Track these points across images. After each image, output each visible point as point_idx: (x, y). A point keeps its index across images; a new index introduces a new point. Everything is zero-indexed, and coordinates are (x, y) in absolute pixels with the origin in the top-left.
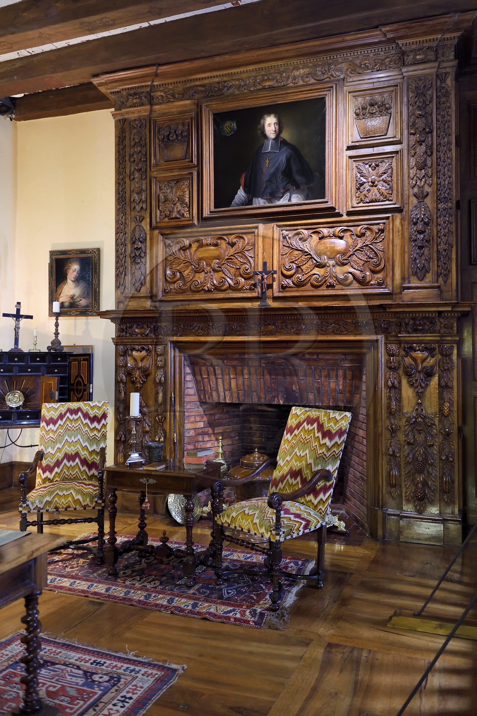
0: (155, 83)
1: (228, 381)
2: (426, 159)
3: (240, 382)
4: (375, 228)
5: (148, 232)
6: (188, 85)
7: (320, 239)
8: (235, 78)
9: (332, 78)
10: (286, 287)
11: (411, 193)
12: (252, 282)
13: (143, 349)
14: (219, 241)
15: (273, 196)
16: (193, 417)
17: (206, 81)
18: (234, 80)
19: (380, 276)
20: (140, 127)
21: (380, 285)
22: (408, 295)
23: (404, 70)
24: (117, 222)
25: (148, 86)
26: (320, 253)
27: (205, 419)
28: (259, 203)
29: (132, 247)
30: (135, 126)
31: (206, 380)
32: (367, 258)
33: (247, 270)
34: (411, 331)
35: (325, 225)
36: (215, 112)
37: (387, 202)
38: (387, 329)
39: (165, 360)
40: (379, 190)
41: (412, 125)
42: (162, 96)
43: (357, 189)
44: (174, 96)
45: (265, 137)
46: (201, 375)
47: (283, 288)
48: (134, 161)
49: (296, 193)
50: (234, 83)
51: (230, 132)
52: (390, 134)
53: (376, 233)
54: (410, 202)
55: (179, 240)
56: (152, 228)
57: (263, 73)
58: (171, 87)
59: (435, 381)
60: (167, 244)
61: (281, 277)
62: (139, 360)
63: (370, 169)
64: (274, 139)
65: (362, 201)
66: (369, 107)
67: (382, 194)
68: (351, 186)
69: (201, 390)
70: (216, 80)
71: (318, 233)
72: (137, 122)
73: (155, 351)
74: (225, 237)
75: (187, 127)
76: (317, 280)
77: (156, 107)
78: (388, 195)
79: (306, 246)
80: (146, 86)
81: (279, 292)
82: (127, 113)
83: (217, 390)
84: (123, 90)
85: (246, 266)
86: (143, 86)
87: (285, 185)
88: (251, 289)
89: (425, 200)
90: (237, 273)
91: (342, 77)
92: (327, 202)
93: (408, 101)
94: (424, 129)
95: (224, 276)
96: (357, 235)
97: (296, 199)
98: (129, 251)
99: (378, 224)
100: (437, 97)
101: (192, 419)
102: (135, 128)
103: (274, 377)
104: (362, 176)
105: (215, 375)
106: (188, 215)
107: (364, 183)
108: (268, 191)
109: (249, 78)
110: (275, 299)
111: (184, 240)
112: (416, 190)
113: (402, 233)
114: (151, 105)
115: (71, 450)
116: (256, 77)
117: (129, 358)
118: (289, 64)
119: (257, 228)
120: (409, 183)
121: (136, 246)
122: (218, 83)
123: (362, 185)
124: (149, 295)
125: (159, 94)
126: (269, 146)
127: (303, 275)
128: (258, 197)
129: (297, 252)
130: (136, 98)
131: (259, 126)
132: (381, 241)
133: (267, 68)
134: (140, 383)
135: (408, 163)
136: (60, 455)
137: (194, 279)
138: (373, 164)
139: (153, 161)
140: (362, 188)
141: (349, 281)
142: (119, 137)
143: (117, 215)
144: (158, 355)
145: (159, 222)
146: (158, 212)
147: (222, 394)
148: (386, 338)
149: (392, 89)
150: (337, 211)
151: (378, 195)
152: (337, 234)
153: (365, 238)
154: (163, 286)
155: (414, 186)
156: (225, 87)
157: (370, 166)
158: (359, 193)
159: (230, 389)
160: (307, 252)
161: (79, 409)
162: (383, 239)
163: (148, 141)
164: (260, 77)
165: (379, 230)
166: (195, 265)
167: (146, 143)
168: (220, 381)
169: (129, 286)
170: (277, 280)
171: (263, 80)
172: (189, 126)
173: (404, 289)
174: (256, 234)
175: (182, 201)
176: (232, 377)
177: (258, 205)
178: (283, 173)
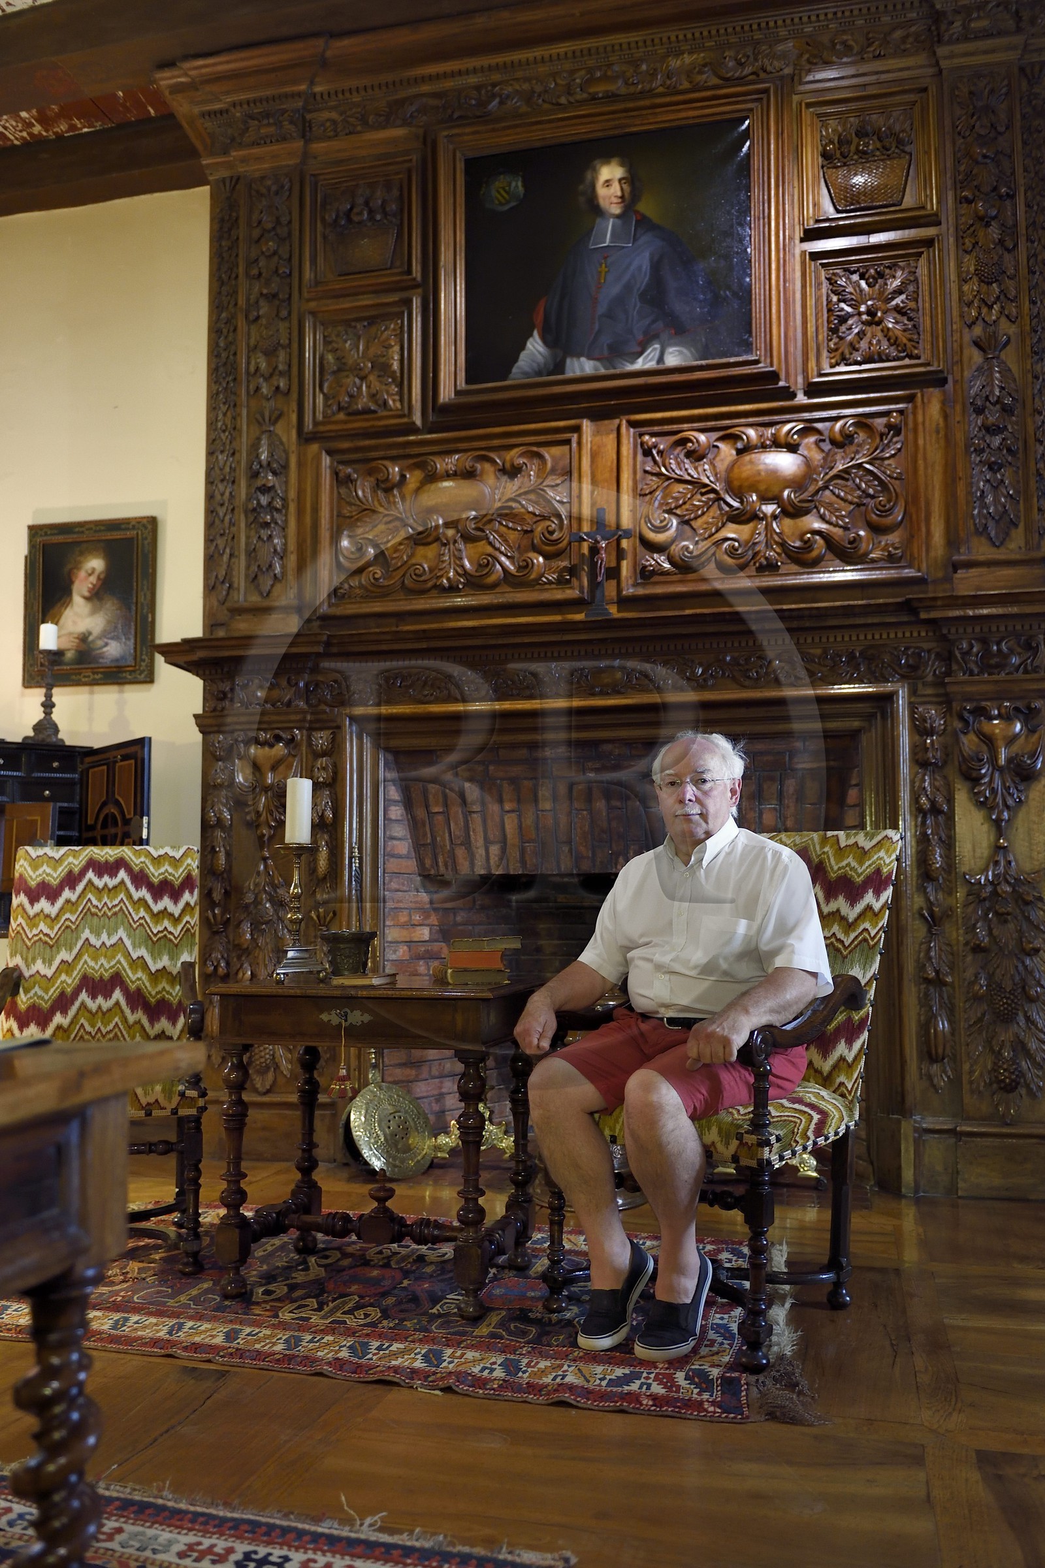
0: (318, 89)
1: (497, 819)
2: (1001, 257)
3: (529, 820)
4: (880, 422)
5: (293, 448)
6: (402, 94)
7: (739, 452)
8: (519, 74)
9: (762, 75)
10: (653, 573)
11: (967, 338)
12: (565, 563)
13: (278, 738)
14: (478, 466)
15: (619, 350)
16: (406, 912)
17: (449, 84)
18: (517, 80)
19: (894, 538)
20: (277, 193)
21: (891, 559)
22: (967, 583)
23: (942, 51)
24: (211, 425)
25: (299, 94)
26: (740, 487)
27: (434, 919)
28: (582, 369)
29: (249, 486)
30: (264, 191)
31: (440, 818)
32: (859, 497)
33: (551, 533)
34: (976, 671)
35: (751, 420)
36: (470, 155)
37: (907, 361)
38: (914, 668)
39: (335, 765)
40: (886, 332)
41: (963, 180)
42: (334, 122)
43: (830, 329)
44: (364, 120)
45: (596, 210)
46: (427, 807)
47: (646, 575)
48: (260, 274)
49: (676, 345)
50: (518, 87)
51: (508, 202)
52: (909, 201)
53: (882, 435)
54: (965, 359)
55: (374, 464)
56: (305, 438)
57: (591, 63)
58: (356, 98)
60: (341, 475)
61: (640, 549)
62: (265, 767)
63: (863, 283)
64: (618, 217)
65: (842, 359)
66: (855, 140)
67: (894, 342)
68: (817, 325)
69: (423, 844)
70: (473, 80)
71: (736, 438)
72: (269, 183)
73: (310, 745)
74: (493, 455)
75: (395, 192)
76: (732, 553)
77: (318, 147)
78: (909, 344)
79: (704, 473)
80: (293, 95)
81: (635, 585)
82: (244, 160)
83: (467, 843)
84: (234, 105)
85: (548, 523)
86: (286, 96)
87: (649, 325)
88: (561, 582)
89: (1003, 355)
90: (526, 542)
91: (787, 71)
92: (757, 362)
93: (955, 127)
94: (995, 189)
95: (489, 550)
96: (833, 442)
97: (676, 356)
98: (243, 496)
99: (887, 414)
100: (1023, 117)
101: (403, 918)
102: (262, 195)
103: (618, 804)
104: (844, 301)
105: (463, 804)
106: (398, 405)
107: (849, 316)
108: (605, 340)
109: (554, 75)
111: (387, 463)
112: (978, 330)
113: (946, 436)
114: (307, 142)
115: (101, 967)
116: (572, 72)
117: (238, 764)
118: (657, 41)
119: (577, 429)
120: (962, 316)
121: (259, 483)
122: (478, 88)
123: (843, 319)
124: (295, 602)
125: (326, 115)
126: (607, 233)
127: (697, 543)
128: (579, 356)
129: (681, 488)
130: (269, 125)
131: (581, 187)
132: (893, 456)
133: (601, 50)
134: (270, 827)
135: (959, 265)
136: (69, 981)
137: (413, 561)
138: (872, 271)
139: (308, 274)
140: (843, 328)
141: (814, 554)
142: (222, 220)
143: (212, 408)
144: (317, 755)
145: (323, 423)
146: (320, 399)
147: (479, 852)
148: (913, 692)
149: (912, 97)
150: (782, 384)
151: (885, 345)
152: (782, 440)
153: (853, 448)
154: (331, 580)
155: (974, 323)
156: (494, 96)
157: (861, 276)
158: (835, 340)
159: (504, 841)
160: (706, 485)
161: (121, 863)
162: (899, 450)
163: (296, 225)
164: (583, 72)
165: (890, 426)
166: (415, 525)
167: (290, 234)
168: (475, 820)
169: (242, 584)
170: (630, 556)
171: (591, 81)
172: (401, 189)
173: (956, 567)
174: (574, 445)
175: (382, 368)
176: (507, 807)
177: (578, 373)
178: (643, 296)
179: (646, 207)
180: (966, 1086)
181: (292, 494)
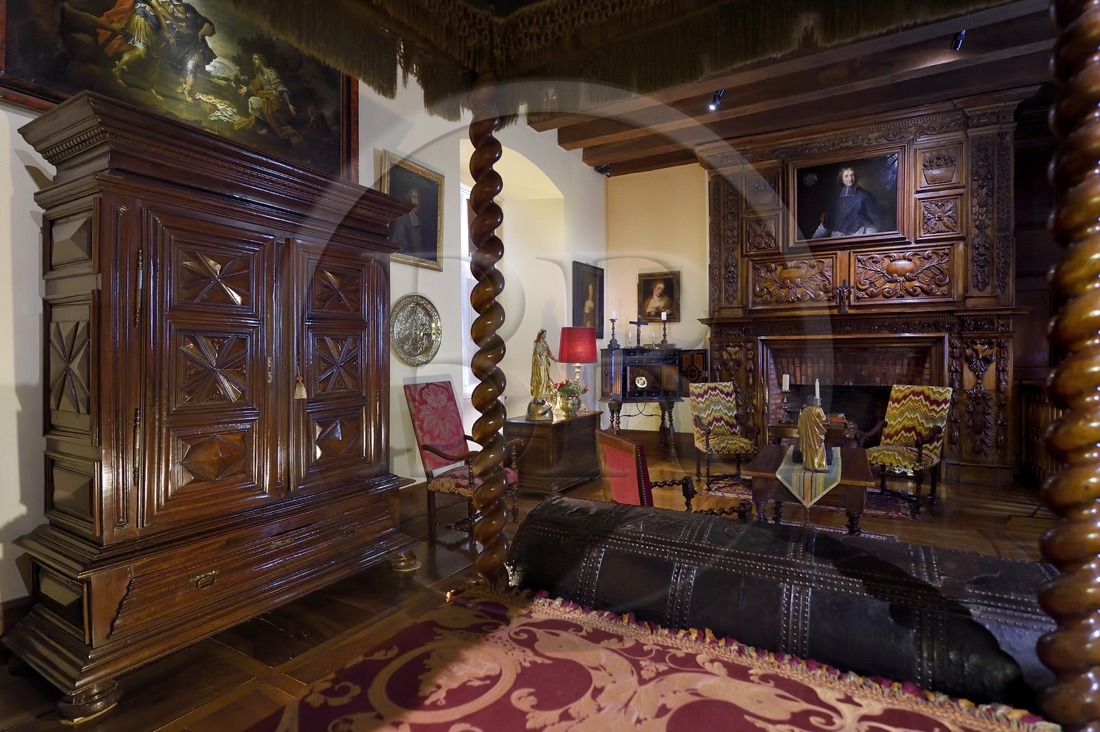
2: (987, 199)
3: (816, 369)
4: (941, 252)
5: (740, 259)
6: (775, 148)
7: (891, 261)
8: (816, 141)
9: (902, 139)
10: (861, 298)
11: (974, 225)
12: (831, 295)
13: (736, 346)
14: (802, 265)
15: (850, 229)
17: (791, 145)
18: (815, 143)
19: (944, 288)
20: (733, 181)
21: (944, 295)
22: (970, 303)
23: (969, 131)
24: (711, 252)
25: (740, 150)
26: (891, 272)
29: (725, 271)
31: (786, 368)
32: (933, 276)
33: (826, 286)
34: (972, 330)
35: (895, 251)
36: (799, 168)
37: (951, 233)
38: (951, 328)
39: (755, 353)
40: (944, 224)
41: (974, 174)
42: (751, 157)
43: (924, 223)
45: (843, 185)
47: (858, 298)
48: (728, 206)
49: (870, 228)
50: (815, 145)
51: (812, 183)
52: (954, 180)
53: (942, 256)
54: (972, 232)
55: (766, 264)
56: (743, 256)
57: (842, 136)
58: (760, 150)
59: (993, 367)
60: (756, 268)
61: (856, 290)
62: (733, 354)
63: (936, 208)
64: (850, 187)
65: (929, 231)
66: (936, 160)
67: (947, 227)
68: (920, 221)
70: (799, 143)
71: (890, 257)
72: (730, 177)
73: (747, 347)
74: (806, 262)
76: (888, 292)
77: (746, 166)
78: (953, 228)
79: (879, 268)
81: (855, 302)
83: (795, 375)
84: (719, 153)
85: (825, 282)
87: (860, 222)
88: (829, 300)
89: (986, 231)
90: (817, 288)
91: (912, 137)
92: (898, 234)
93: (972, 155)
94: (986, 176)
95: (805, 290)
96: (925, 258)
97: (869, 232)
98: (723, 273)
99: (944, 249)
100: (998, 151)
101: (774, 397)
102: (728, 181)
104: (930, 213)
105: (794, 364)
106: (774, 247)
107: (932, 218)
108: (845, 226)
109: (828, 141)
110: (851, 307)
111: (771, 264)
112: (978, 222)
113: (965, 257)
115: (717, 415)
116: (835, 140)
117: (724, 352)
118: (865, 130)
119: (836, 254)
120: (972, 218)
121: (728, 270)
122: (801, 145)
123: (929, 220)
124: (741, 306)
125: (748, 155)
126: (846, 192)
127: (876, 289)
128: (836, 231)
129: (871, 272)
130: (730, 159)
131: (837, 178)
132: (945, 263)
133: (845, 133)
134: (735, 371)
135: (972, 202)
136: (710, 419)
137: (779, 293)
138: (939, 204)
139: (744, 206)
140: (929, 222)
141: (917, 293)
143: (711, 247)
144: (748, 350)
145: (749, 252)
146: (748, 244)
147: (799, 378)
148: (950, 335)
149: (957, 145)
150: (906, 240)
151: (944, 227)
152: (906, 257)
153: (932, 260)
154: (753, 299)
155: (976, 220)
156: (807, 149)
157: (936, 205)
158: (926, 226)
159: (807, 375)
160: (880, 272)
161: (716, 388)
162: (948, 261)
164: (839, 140)
165: (944, 254)
166: (780, 283)
168: (798, 369)
169: (723, 300)
170: (853, 293)
171: (841, 143)
172: (775, 179)
173: (966, 298)
174: (834, 259)
175: (769, 235)
176: (809, 365)
177: (836, 237)
178: (859, 212)
179: (860, 184)
180: (964, 452)
181: (739, 273)
